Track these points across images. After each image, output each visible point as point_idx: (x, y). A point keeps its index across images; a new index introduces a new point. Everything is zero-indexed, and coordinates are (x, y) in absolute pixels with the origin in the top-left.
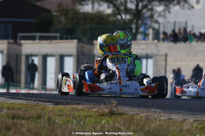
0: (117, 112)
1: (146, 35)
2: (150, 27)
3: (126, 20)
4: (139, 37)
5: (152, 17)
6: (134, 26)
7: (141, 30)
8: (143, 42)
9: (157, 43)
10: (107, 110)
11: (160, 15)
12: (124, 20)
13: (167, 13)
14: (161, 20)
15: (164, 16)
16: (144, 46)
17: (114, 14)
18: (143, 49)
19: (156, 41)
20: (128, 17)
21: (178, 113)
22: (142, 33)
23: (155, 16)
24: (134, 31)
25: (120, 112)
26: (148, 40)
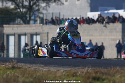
0: (17, 67)
1: (35, 21)
2: (38, 16)
3: (23, 12)
4: (31, 22)
5: (39, 10)
6: (28, 16)
7: (33, 18)
8: (34, 25)
9: (42, 26)
10: (10, 66)
11: (43, 9)
12: (22, 12)
13: (48, 8)
14: (44, 12)
15: (46, 10)
16: (34, 28)
17: (15, 9)
18: (34, 29)
19: (41, 25)
20: (24, 10)
21: (54, 67)
22: (33, 20)
23: (41, 10)
24: (28, 19)
25: (19, 67)
26: (37, 24)
